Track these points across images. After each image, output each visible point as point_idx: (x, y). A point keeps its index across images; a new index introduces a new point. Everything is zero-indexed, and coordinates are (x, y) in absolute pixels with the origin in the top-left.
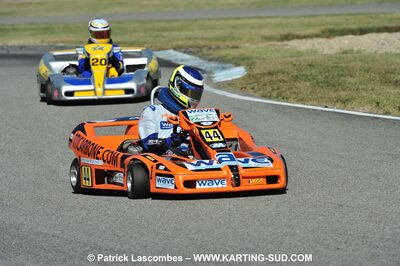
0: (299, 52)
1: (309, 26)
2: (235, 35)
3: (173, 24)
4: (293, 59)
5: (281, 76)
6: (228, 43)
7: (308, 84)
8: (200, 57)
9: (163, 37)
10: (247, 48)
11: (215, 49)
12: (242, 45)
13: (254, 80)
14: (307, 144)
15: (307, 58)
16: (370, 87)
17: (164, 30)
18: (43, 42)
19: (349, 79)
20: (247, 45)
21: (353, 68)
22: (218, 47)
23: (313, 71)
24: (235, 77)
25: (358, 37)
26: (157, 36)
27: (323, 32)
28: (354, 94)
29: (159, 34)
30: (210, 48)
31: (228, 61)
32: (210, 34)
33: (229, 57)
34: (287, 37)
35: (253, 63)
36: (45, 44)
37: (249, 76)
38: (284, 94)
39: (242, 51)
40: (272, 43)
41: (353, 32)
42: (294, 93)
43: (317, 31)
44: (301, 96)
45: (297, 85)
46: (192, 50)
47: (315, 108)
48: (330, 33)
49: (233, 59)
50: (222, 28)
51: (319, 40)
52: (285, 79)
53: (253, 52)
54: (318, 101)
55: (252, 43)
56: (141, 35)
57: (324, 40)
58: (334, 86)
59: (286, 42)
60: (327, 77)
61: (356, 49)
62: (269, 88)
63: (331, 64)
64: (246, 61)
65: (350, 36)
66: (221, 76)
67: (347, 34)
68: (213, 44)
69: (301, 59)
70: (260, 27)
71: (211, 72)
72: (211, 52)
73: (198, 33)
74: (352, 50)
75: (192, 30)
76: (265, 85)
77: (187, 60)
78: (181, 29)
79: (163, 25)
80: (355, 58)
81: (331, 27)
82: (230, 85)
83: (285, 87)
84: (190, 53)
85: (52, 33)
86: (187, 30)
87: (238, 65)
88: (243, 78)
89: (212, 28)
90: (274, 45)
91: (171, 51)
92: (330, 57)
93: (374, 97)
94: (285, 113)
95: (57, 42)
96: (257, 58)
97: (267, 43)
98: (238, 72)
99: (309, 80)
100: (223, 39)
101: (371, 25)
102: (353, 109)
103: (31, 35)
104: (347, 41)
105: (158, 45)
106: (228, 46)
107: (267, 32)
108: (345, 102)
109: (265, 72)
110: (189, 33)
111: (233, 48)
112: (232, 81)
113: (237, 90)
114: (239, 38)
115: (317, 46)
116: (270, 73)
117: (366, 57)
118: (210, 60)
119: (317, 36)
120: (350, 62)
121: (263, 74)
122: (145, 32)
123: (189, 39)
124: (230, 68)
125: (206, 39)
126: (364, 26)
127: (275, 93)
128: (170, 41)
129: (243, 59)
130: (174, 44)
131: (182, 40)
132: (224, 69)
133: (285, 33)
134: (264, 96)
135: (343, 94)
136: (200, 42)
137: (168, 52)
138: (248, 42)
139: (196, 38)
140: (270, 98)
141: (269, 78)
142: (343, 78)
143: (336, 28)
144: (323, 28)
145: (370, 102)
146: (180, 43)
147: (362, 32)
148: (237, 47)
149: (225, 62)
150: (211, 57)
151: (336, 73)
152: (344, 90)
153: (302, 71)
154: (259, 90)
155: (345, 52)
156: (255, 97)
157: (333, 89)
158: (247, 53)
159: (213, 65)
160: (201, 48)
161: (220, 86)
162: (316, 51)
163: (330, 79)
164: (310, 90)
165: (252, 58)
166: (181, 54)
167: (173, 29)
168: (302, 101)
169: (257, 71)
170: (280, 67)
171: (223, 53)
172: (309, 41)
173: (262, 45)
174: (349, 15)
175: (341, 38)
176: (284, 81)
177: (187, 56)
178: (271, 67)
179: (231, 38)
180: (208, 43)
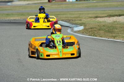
0: (100, 22)
1: (103, 14)
2: (80, 16)
3: (61, 13)
4: (99, 24)
5: (95, 29)
6: (78, 19)
7: (103, 31)
8: (70, 23)
10: (84, 20)
11: (74, 21)
12: (83, 19)
13: (86, 30)
14: (103, 50)
15: (103, 24)
16: (122, 32)
17: (58, 15)
18: (21, 18)
19: (116, 30)
20: (84, 19)
22: (75, 20)
23: (104, 28)
24: (80, 29)
25: (119, 17)
27: (108, 16)
28: (117, 35)
30: (73, 20)
31: (78, 24)
32: (73, 16)
33: (79, 23)
34: (97, 17)
35: (86, 25)
36: (21, 19)
37: (85, 29)
38: (96, 35)
39: (82, 21)
40: (92, 19)
42: (99, 34)
43: (106, 15)
44: (101, 35)
45: (100, 32)
46: (67, 21)
47: (105, 39)
48: (110, 16)
49: (80, 24)
50: (76, 14)
51: (107, 18)
53: (86, 21)
54: (106, 37)
55: (86, 19)
57: (108, 18)
58: (111, 32)
59: (96, 19)
60: (109, 29)
62: (91, 33)
63: (110, 25)
64: (84, 24)
65: (116, 17)
66: (76, 29)
68: (74, 19)
69: (101, 24)
70: (88, 14)
71: (73, 28)
72: (73, 21)
73: (69, 16)
74: (117, 21)
75: (67, 15)
76: (90, 32)
78: (63, 14)
79: (57, 13)
80: (118, 24)
81: (110, 14)
82: (79, 32)
83: (96, 32)
85: (24, 15)
87: (81, 26)
88: (83, 30)
89: (73, 14)
90: (93, 20)
91: (61, 21)
92: (110, 23)
93: (123, 35)
94: (96, 40)
95: (25, 18)
96: (87, 24)
97: (90, 19)
98: (81, 28)
99: (103, 30)
100: (77, 17)
102: (117, 39)
103: (18, 16)
104: (115, 18)
106: (78, 20)
107: (90, 16)
108: (114, 37)
110: (66, 16)
112: (80, 30)
113: (81, 33)
114: (82, 17)
116: (91, 28)
117: (121, 23)
118: (73, 24)
119: (106, 17)
121: (89, 28)
123: (66, 17)
124: (79, 26)
125: (71, 17)
127: (93, 34)
128: (61, 18)
129: (83, 24)
130: (61, 19)
131: (64, 18)
132: (77, 27)
133: (96, 16)
134: (89, 35)
135: (114, 35)
136: (70, 18)
138: (84, 18)
139: (68, 17)
140: (91, 36)
141: (91, 30)
142: (114, 30)
143: (112, 14)
144: (108, 14)
145: (122, 37)
146: (63, 19)
147: (120, 15)
148: (81, 20)
149: (77, 25)
150: (73, 23)
151: (112, 28)
152: (114, 33)
153: (101, 27)
154: (88, 33)
155: (115, 22)
156: (87, 35)
157: (111, 33)
158: (84, 22)
159: (74, 25)
160: (70, 20)
161: (76, 32)
162: (105, 21)
163: (110, 30)
164: (104, 33)
166: (63, 22)
167: (61, 15)
168: (101, 37)
169: (87, 27)
170: (94, 26)
171: (77, 22)
172: (103, 18)
173: (89, 19)
174: (115, 10)
175: (113, 17)
176: (95, 31)
177: (65, 23)
178: (91, 26)
179: (79, 17)
180: (72, 19)
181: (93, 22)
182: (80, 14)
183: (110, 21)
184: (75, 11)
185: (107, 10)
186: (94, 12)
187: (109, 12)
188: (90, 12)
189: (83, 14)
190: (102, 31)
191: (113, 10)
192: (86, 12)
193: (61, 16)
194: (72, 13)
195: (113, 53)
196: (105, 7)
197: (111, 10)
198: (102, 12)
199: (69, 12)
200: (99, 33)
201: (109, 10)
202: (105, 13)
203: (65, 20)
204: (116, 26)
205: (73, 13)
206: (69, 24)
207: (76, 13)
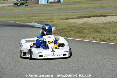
0: (71, 23)
1: (74, 15)
3: (34, 15)
4: (70, 25)
5: (66, 30)
6: (50, 20)
7: (74, 32)
9: (31, 19)
13: (58, 31)
15: (73, 25)
16: (91, 33)
17: (32, 16)
19: (85, 31)
20: (56, 21)
21: (86, 28)
22: (47, 22)
23: (75, 28)
25: (88, 18)
26: (29, 19)
27: (78, 17)
28: (87, 35)
29: (30, 18)
30: (45, 22)
32: (45, 18)
34: (67, 19)
35: (57, 26)
37: (56, 30)
38: (66, 35)
39: (54, 23)
40: (63, 20)
41: (87, 17)
43: (76, 17)
44: (71, 36)
45: (70, 32)
46: (40, 22)
47: (75, 39)
48: (80, 17)
49: (52, 25)
50: (48, 16)
51: (77, 19)
52: (67, 31)
53: (57, 23)
54: (76, 37)
55: (57, 21)
56: (25, 18)
57: (78, 19)
58: (81, 33)
59: (67, 20)
60: (79, 30)
61: (87, 22)
62: (62, 34)
63: (80, 26)
64: (55, 26)
65: (86, 18)
67: (85, 18)
70: (60, 16)
73: (41, 18)
74: (86, 22)
77: (38, 25)
78: (36, 16)
79: (31, 15)
80: (87, 25)
81: (80, 16)
83: (67, 33)
84: (39, 23)
86: (38, 17)
87: (53, 27)
89: (46, 16)
91: (34, 23)
92: (80, 24)
93: (93, 36)
96: (59, 25)
97: (62, 20)
101: (91, 15)
102: (87, 40)
104: (85, 20)
105: (30, 21)
107: (62, 17)
108: (84, 38)
109: (61, 29)
111: (51, 22)
113: (53, 34)
114: (53, 19)
115: (76, 21)
116: (62, 29)
117: (90, 24)
119: (76, 18)
120: (86, 26)
121: (60, 30)
122: (26, 17)
123: (39, 19)
125: (44, 19)
126: (90, 15)
127: (64, 35)
128: (33, 20)
129: (55, 25)
130: (34, 21)
131: (37, 19)
133: (66, 17)
135: (84, 35)
136: (42, 20)
137: (32, 23)
138: (56, 20)
139: (41, 19)
140: (62, 36)
141: (62, 31)
143: (82, 16)
144: (78, 16)
145: (92, 37)
146: (36, 20)
147: (89, 17)
148: (53, 22)
151: (82, 29)
152: (84, 34)
153: (72, 28)
154: (59, 34)
155: (84, 23)
160: (42, 22)
162: (76, 23)
163: (80, 31)
164: (74, 34)
165: (57, 25)
166: (36, 24)
167: (34, 16)
168: (72, 37)
169: (58, 28)
170: (65, 27)
171: (49, 23)
172: (74, 20)
173: (60, 21)
174: (85, 12)
175: (83, 19)
176: (66, 31)
177: (38, 24)
178: (63, 27)
179: (51, 19)
180: (44, 20)
181: (64, 24)
182: (52, 16)
183: (80, 22)
184: (47, 13)
185: (77, 12)
186: (65, 14)
187: (80, 13)
188: (62, 14)
189: (54, 16)
190: (72, 32)
191: (83, 12)
192: (57, 14)
193: (34, 18)
194: (44, 14)
195: (83, 52)
196: (75, 9)
197: (80, 12)
198: (73, 14)
199: (41, 14)
200: (70, 34)
201: (79, 12)
202: (76, 15)
203: (38, 22)
204: (85, 27)
205: (46, 14)
206: (41, 25)
207: (48, 14)
